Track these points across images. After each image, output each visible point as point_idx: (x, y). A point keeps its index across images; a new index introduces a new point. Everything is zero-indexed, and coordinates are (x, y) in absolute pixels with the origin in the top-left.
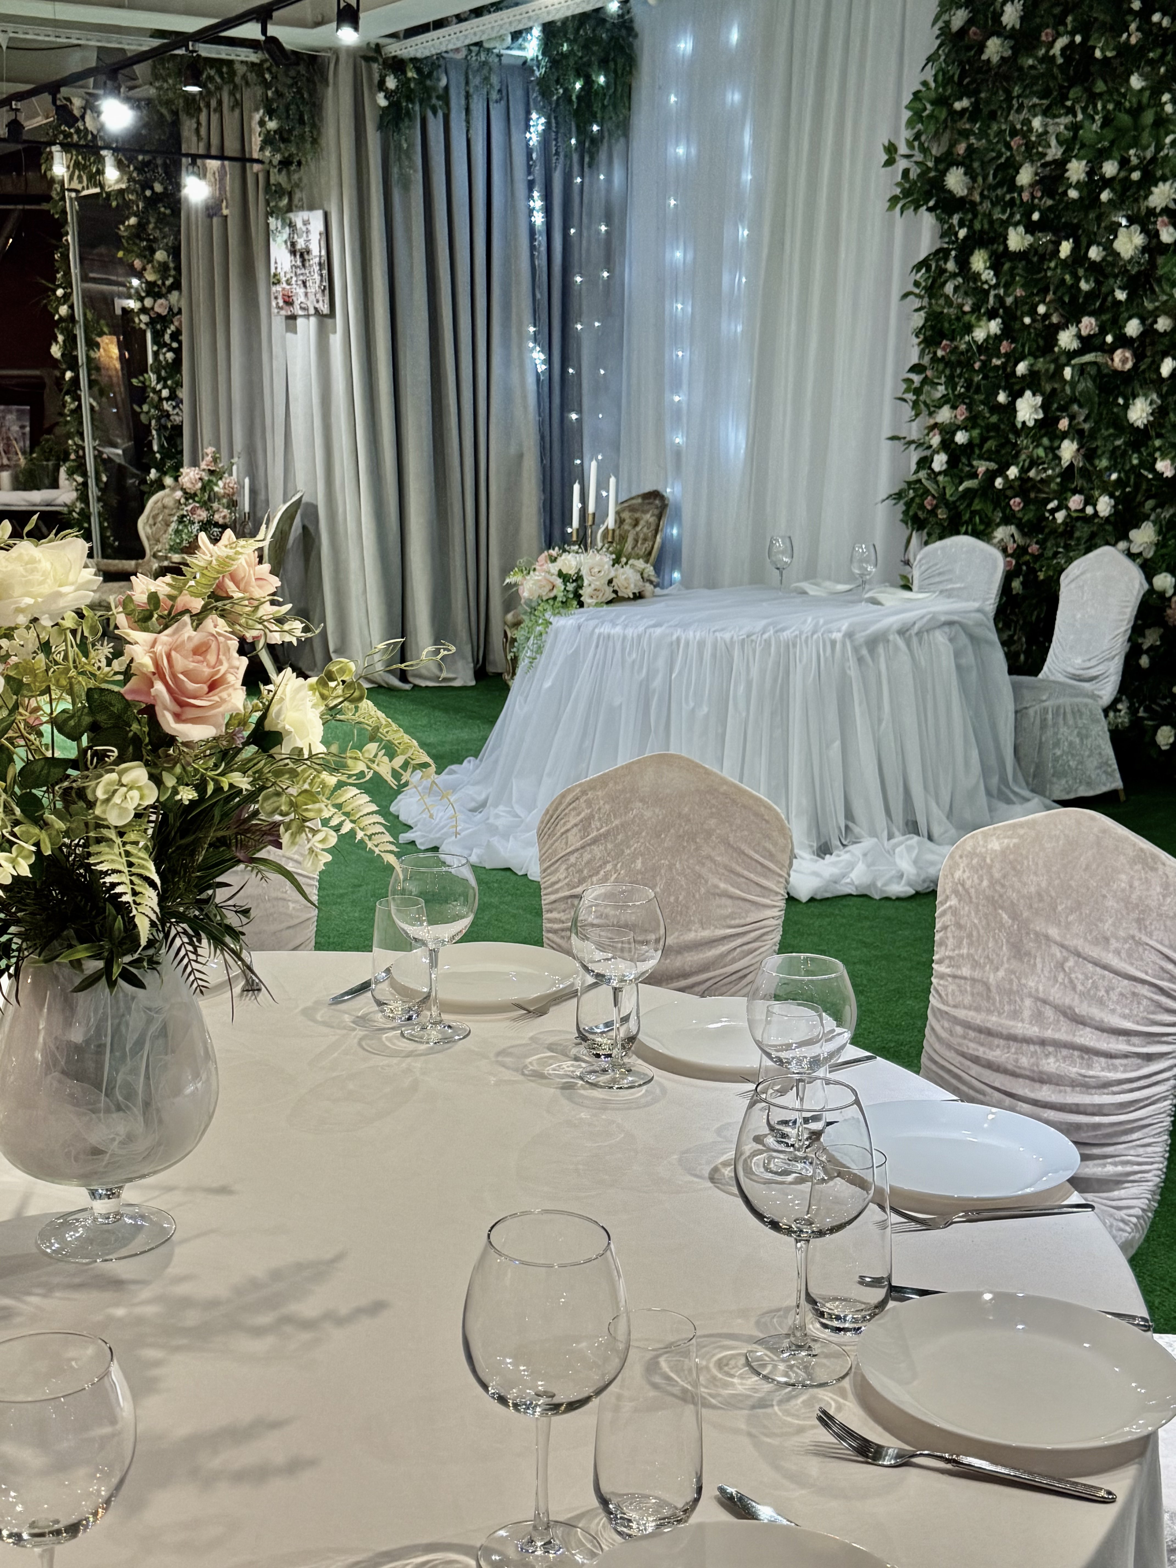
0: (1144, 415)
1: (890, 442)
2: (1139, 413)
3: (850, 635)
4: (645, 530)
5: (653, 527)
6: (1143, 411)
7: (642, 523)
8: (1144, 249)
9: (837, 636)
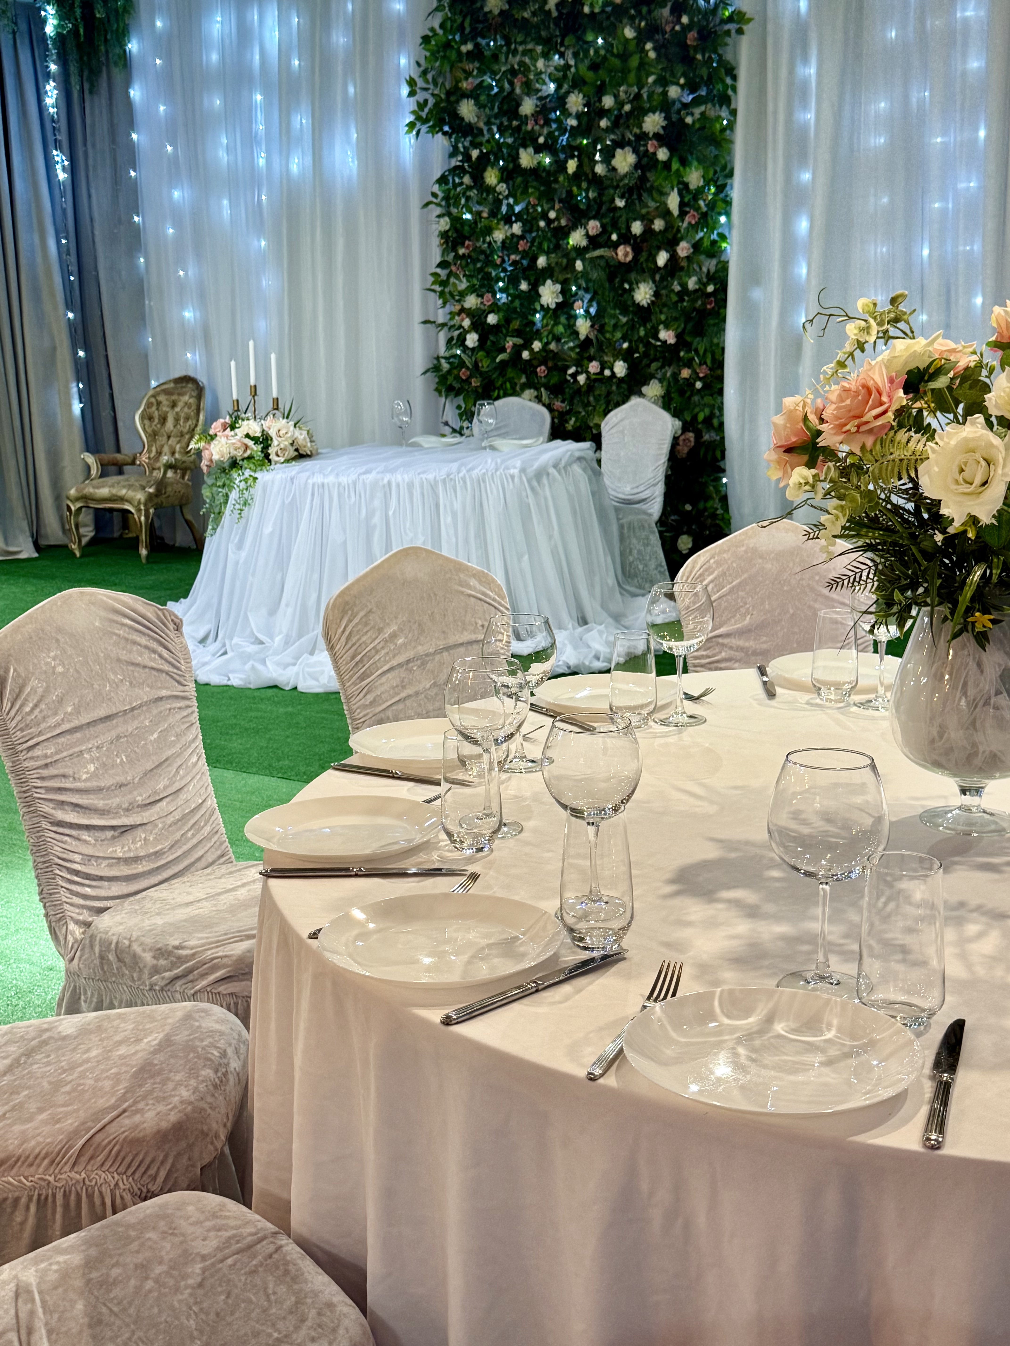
0: (648, 296)
1: (422, 325)
2: (643, 295)
3: (523, 470)
4: (186, 410)
5: (194, 407)
6: (646, 293)
7: (181, 404)
8: (637, 166)
9: (515, 471)
